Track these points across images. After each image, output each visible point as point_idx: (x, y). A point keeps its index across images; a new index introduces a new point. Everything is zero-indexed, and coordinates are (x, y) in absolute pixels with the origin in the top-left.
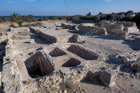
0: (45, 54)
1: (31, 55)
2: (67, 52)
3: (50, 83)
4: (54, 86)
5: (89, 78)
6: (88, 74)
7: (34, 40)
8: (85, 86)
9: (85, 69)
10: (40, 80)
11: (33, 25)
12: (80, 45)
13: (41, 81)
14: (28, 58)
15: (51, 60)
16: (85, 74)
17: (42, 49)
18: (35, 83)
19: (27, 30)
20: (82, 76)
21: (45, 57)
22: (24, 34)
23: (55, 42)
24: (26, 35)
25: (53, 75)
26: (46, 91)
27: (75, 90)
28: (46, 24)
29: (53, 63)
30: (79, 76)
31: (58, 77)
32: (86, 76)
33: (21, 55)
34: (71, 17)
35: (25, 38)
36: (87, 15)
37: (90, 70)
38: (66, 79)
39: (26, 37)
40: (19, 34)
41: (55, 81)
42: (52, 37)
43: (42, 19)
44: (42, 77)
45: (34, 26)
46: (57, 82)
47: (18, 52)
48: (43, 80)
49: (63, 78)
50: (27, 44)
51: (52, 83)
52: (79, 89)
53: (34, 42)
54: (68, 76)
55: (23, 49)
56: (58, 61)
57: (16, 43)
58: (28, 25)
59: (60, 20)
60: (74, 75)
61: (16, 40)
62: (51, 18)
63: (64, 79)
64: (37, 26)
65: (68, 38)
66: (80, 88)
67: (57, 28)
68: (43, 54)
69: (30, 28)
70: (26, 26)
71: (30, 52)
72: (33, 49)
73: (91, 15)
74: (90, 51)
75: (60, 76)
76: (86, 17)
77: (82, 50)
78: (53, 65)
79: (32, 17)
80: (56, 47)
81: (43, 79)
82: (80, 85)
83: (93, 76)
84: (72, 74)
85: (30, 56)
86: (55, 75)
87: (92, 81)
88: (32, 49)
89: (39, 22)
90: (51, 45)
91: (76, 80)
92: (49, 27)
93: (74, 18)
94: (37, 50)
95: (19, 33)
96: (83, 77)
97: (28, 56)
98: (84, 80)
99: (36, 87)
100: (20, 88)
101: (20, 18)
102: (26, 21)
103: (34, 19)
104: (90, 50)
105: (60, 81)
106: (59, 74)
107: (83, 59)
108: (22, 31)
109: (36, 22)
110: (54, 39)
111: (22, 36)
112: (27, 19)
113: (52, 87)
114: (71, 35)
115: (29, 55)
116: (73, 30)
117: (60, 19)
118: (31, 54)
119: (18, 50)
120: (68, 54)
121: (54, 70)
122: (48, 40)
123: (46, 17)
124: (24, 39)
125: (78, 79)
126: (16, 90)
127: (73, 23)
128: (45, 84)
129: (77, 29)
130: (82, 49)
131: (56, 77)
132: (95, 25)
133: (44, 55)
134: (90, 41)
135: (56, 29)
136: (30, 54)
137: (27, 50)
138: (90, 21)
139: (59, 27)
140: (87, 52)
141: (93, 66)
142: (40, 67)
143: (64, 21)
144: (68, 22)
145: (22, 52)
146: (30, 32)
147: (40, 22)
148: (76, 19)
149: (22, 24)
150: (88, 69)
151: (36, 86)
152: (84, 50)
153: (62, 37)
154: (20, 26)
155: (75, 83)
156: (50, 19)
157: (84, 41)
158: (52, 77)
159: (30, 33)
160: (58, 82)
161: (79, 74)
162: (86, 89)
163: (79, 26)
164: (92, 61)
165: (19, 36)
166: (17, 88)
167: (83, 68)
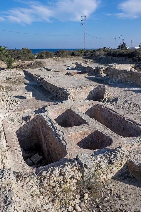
0: (50, 121)
1: (26, 121)
2: (86, 118)
3: (61, 179)
4: (67, 185)
5: (128, 172)
6: (126, 165)
7: (31, 93)
8: (120, 188)
9: (122, 156)
10: (44, 173)
11: (29, 66)
12: (109, 106)
13: (45, 176)
14: (22, 126)
15: (60, 134)
16: (121, 165)
17: (45, 111)
18: (35, 178)
19: (20, 74)
20: (116, 168)
21: (50, 126)
22: (15, 82)
23: (66, 98)
24: (19, 84)
25: (66, 167)
26: (54, 195)
27: (103, 194)
28: (50, 64)
29: (63, 139)
30: (111, 168)
31: (74, 171)
32: (122, 169)
33: (12, 120)
34: (91, 53)
35: (17, 89)
36: (119, 47)
37: (130, 158)
38: (89, 174)
39: (19, 86)
40: (7, 81)
41: (70, 177)
42: (62, 90)
43: (44, 55)
44: (47, 166)
45: (31, 68)
46: (72, 179)
47: (7, 114)
48: (48, 173)
49: (83, 172)
50: (20, 99)
51: (63, 181)
52: (111, 193)
53: (31, 97)
54: (92, 170)
55: (14, 109)
56: (72, 136)
57: (3, 97)
58: (22, 66)
59: (74, 58)
60: (102, 167)
61: (3, 92)
62: (59, 53)
63: (85, 174)
64: (36, 67)
65: (89, 92)
66: (111, 190)
67: (68, 71)
68: (47, 120)
69: (24, 71)
70: (18, 67)
71: (26, 115)
72: (31, 109)
73: (126, 49)
74: (128, 119)
75: (77, 168)
76: (118, 53)
77: (114, 115)
78: (64, 144)
79: (29, 52)
80: (68, 107)
81: (48, 171)
82: (111, 186)
83: (137, 170)
84: (98, 165)
85: (25, 123)
86: (69, 166)
87: (134, 178)
88: (29, 110)
89: (39, 60)
90: (59, 104)
91: (104, 176)
92: (54, 70)
93: (98, 53)
94: (36, 112)
95: (8, 79)
96: (117, 171)
97: (21, 122)
98: (119, 176)
99: (37, 186)
100: (12, 199)
101: (9, 54)
102: (19, 58)
103: (31, 55)
104: (128, 116)
105: (78, 178)
106: (75, 165)
107: (115, 135)
108: (12, 77)
109: (34, 61)
110: (64, 93)
111: (12, 86)
112: (19, 56)
113: (63, 187)
114: (93, 86)
115: (23, 121)
116: (96, 75)
117: (73, 55)
118: (27, 119)
119: (6, 111)
120: (90, 122)
121: (66, 153)
122: (54, 93)
123: (49, 52)
124: (16, 91)
125: (109, 173)
126: (6, 202)
127: (95, 63)
128: (51, 181)
129: (103, 75)
130: (114, 113)
131: (70, 171)
132: (135, 68)
133: (49, 123)
134: (127, 98)
135: (67, 74)
136: (25, 119)
137: (20, 112)
138: (126, 59)
139: (72, 69)
140: (123, 120)
141: (135, 149)
142: (41, 141)
143: (80, 58)
144: (87, 61)
145: (12, 114)
146: (26, 78)
147: (41, 60)
148: (100, 55)
149: (13, 64)
150: (127, 157)
151: (37, 184)
152: (116, 116)
153: (79, 89)
154: (10, 67)
155: (102, 180)
156: (56, 55)
157: (116, 98)
158: (63, 170)
159: (25, 80)
160: (74, 179)
161: (110, 165)
162: (123, 194)
163: (107, 69)
164: (133, 138)
165: (8, 85)
166: (7, 198)
167: (118, 155)
